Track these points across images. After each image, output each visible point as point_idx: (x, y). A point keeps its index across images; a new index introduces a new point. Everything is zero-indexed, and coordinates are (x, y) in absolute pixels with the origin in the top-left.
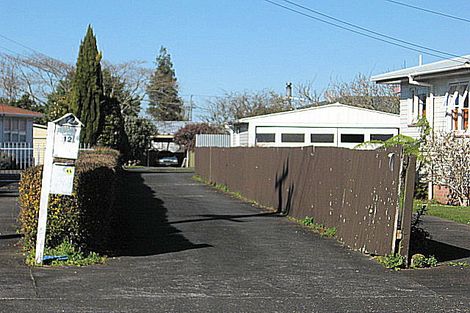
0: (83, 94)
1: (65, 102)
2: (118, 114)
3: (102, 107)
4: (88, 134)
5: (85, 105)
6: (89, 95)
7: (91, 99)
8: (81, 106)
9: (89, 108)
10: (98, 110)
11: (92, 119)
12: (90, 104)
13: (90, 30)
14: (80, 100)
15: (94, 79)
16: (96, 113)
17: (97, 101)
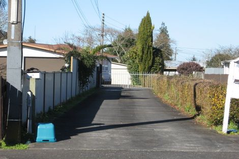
0: (144, 47)
1: (135, 50)
2: (162, 57)
3: (154, 53)
4: (147, 67)
5: (145, 52)
6: (147, 47)
7: (148, 49)
8: (143, 52)
9: (147, 54)
10: (152, 55)
11: (149, 59)
12: (148, 52)
13: (148, 14)
14: (143, 49)
15: (150, 39)
16: (151, 56)
17: (151, 50)
